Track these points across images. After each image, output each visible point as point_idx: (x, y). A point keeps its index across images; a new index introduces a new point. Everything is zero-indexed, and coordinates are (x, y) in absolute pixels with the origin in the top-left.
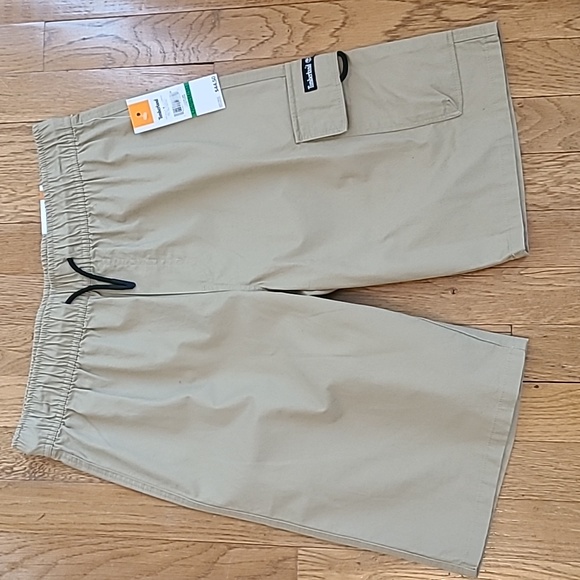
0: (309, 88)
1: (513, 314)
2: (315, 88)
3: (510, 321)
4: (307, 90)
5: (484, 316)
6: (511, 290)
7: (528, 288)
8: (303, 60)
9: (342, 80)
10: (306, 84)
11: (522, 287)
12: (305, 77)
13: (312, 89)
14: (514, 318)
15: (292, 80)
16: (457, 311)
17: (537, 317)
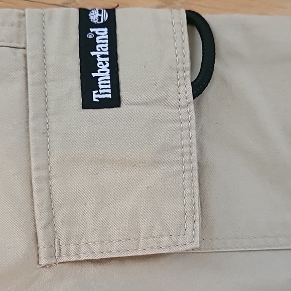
0: (95, 97)
2: (114, 101)
4: (88, 103)
8: (84, 14)
9: (195, 96)
10: (88, 84)
12: (88, 65)
13: (104, 104)
15: (44, 67)
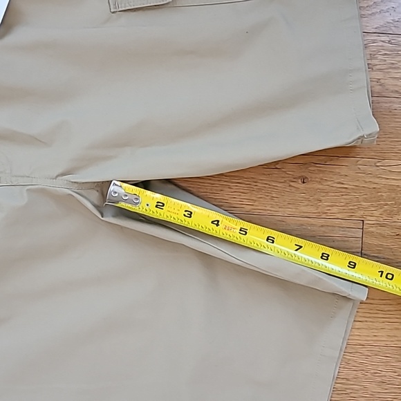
1: (365, 209)
3: (362, 217)
5: (335, 210)
6: (366, 182)
7: (384, 181)
11: (377, 180)
14: (366, 213)
16: (306, 203)
17: (391, 214)
